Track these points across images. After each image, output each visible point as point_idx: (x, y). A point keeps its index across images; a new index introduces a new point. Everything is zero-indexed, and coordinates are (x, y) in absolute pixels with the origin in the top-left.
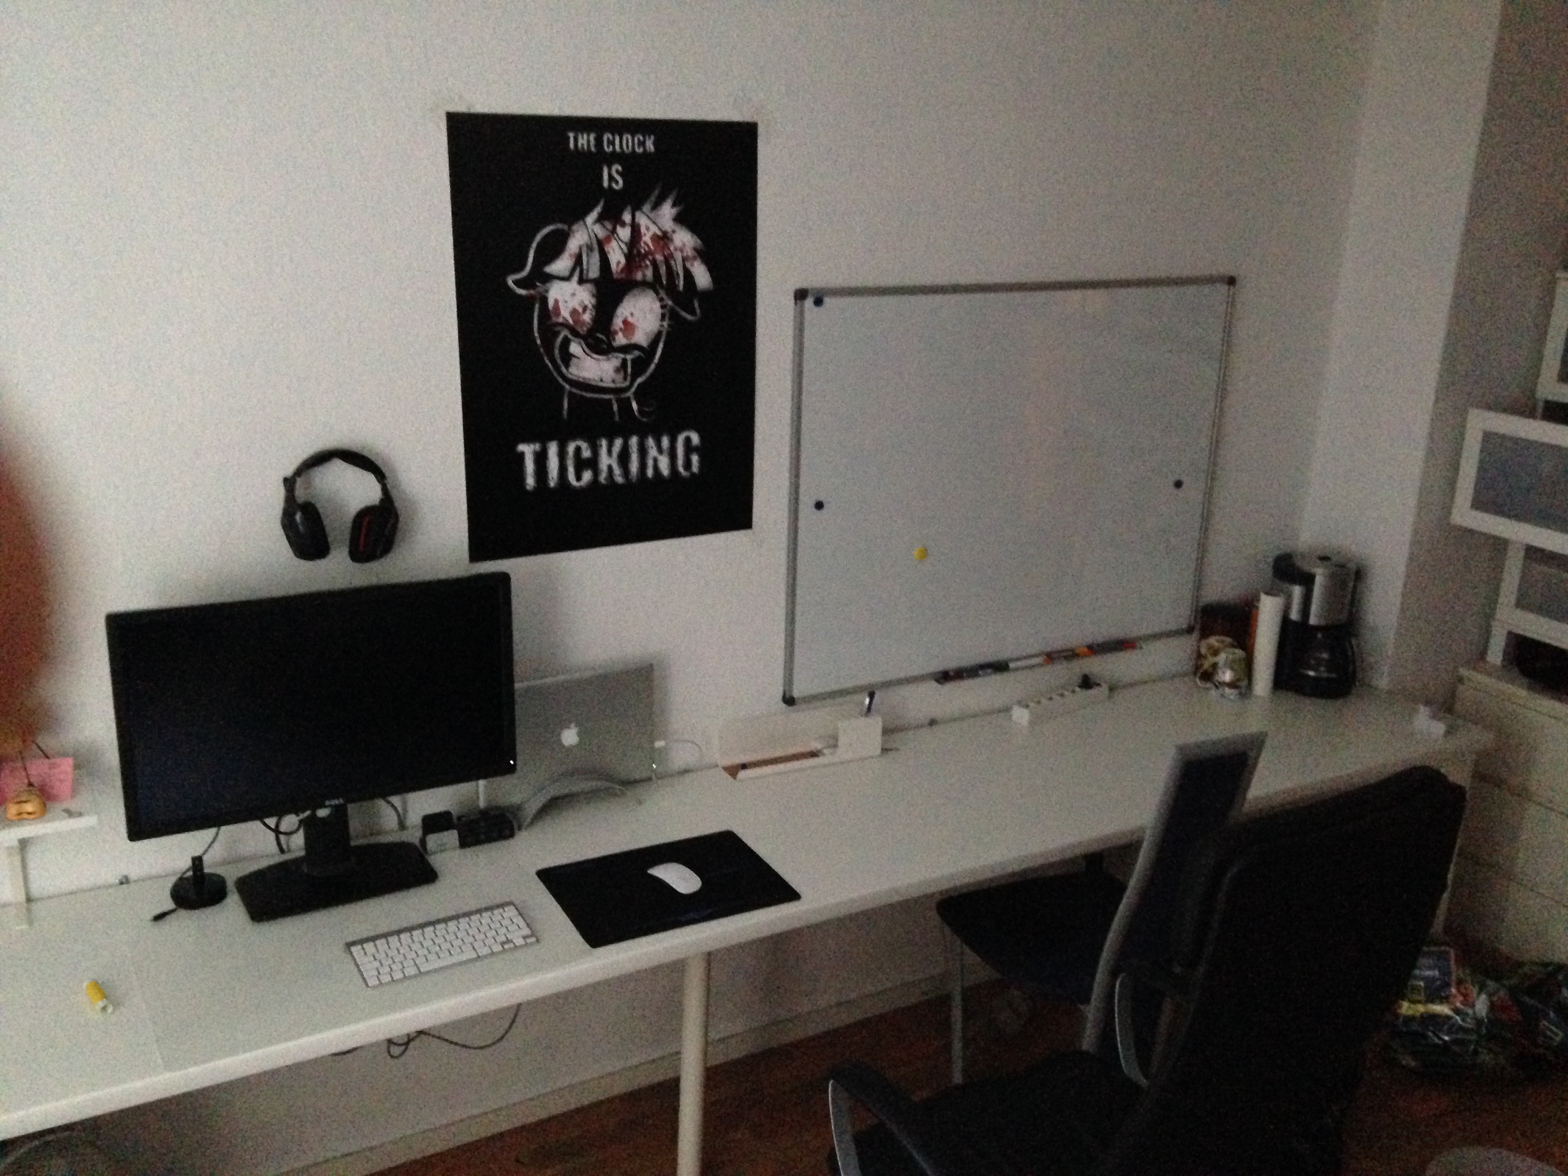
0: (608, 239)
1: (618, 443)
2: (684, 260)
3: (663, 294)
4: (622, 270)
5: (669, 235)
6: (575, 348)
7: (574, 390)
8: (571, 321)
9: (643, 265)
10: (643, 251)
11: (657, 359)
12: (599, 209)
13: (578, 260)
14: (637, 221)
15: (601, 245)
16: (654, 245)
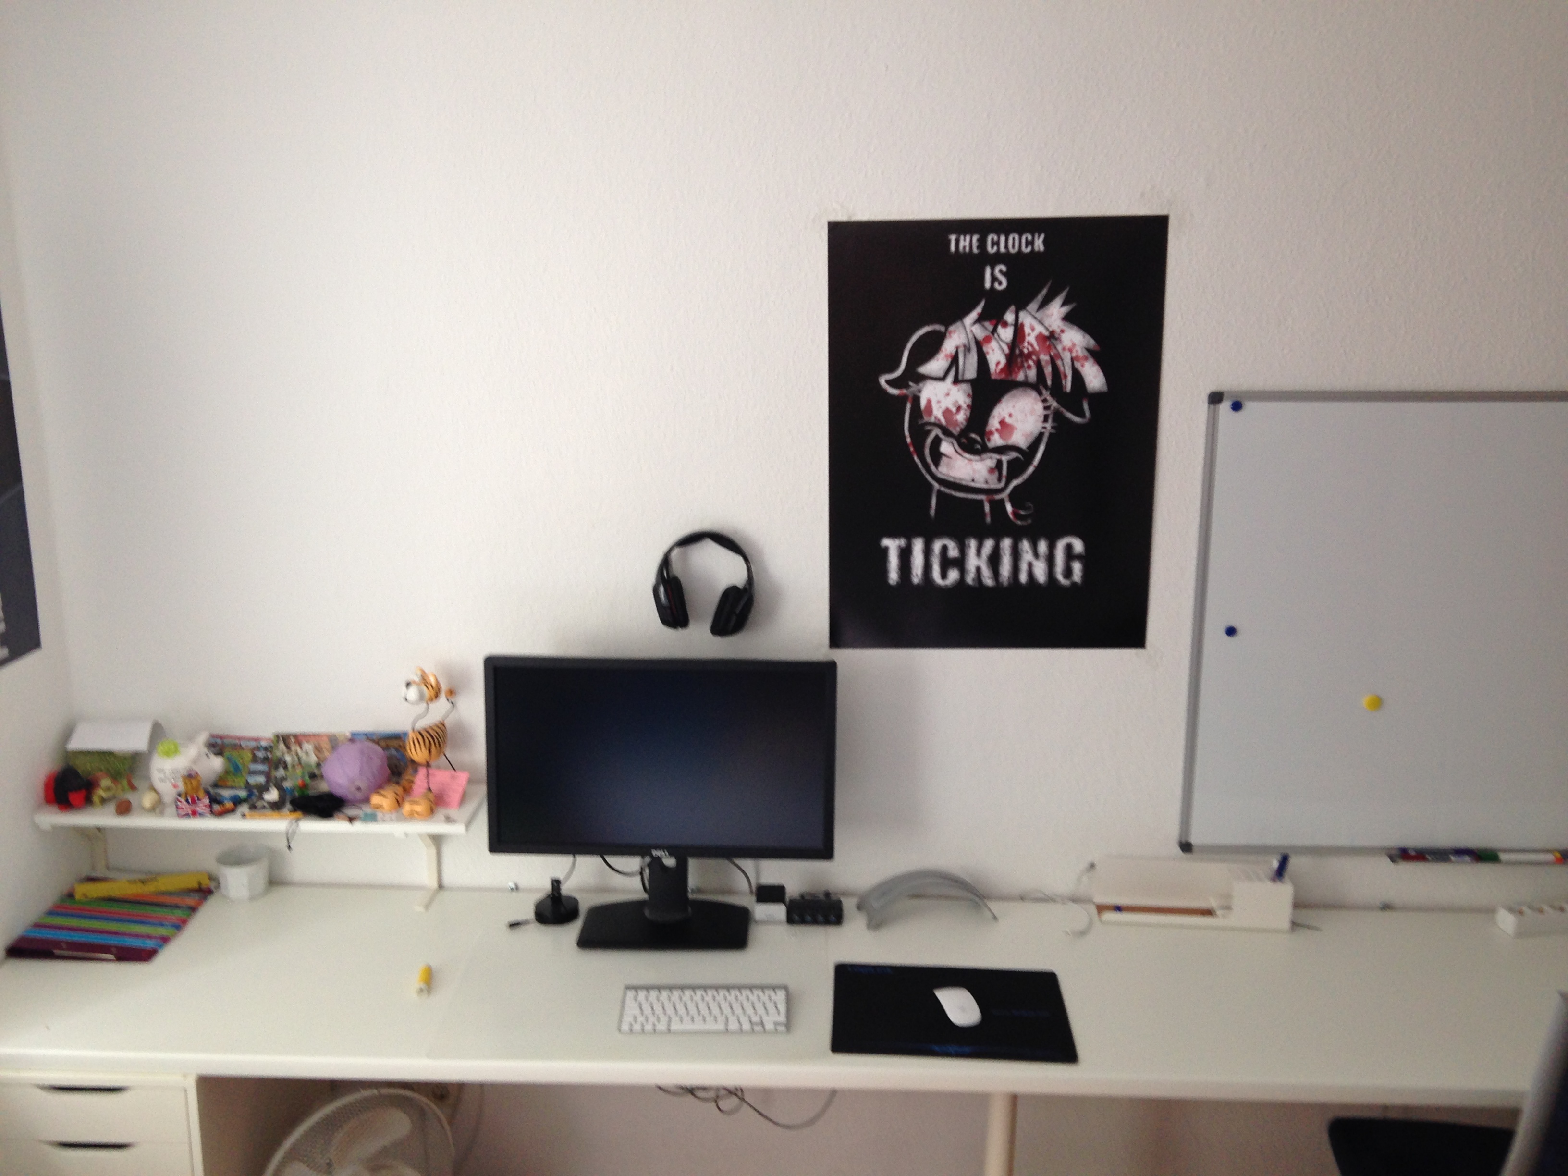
0: (988, 340)
1: (989, 544)
2: (1072, 360)
3: (1046, 394)
4: (1002, 371)
5: (1057, 336)
6: (946, 447)
7: (943, 489)
8: (943, 421)
9: (1026, 365)
10: (1026, 351)
11: (1036, 461)
12: (979, 309)
13: (955, 360)
14: (1020, 320)
15: (979, 345)
16: (1038, 345)
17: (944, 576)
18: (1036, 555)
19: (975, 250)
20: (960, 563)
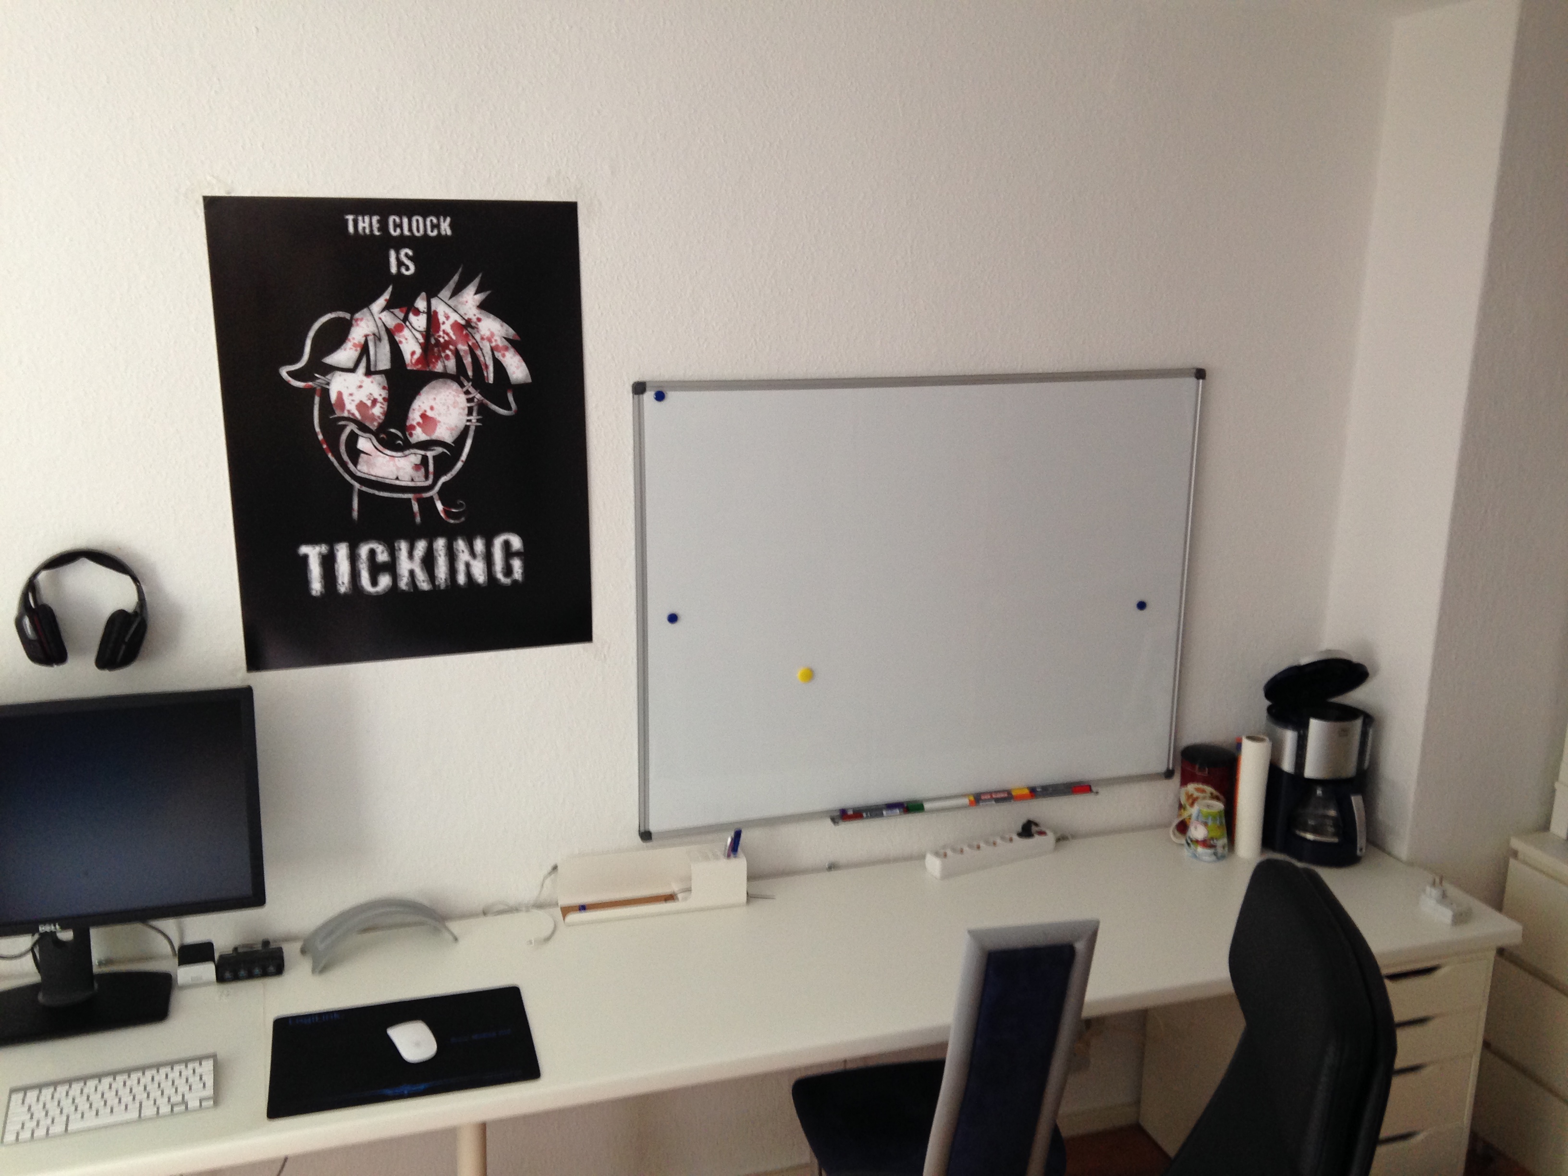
0: (399, 328)
1: (421, 546)
2: (492, 349)
3: (468, 386)
4: (418, 361)
6: (364, 444)
7: (364, 489)
9: (443, 355)
10: (442, 340)
14: (433, 308)
15: (390, 333)
16: (454, 334)
17: (374, 583)
18: (473, 554)
19: (377, 233)
20: (391, 567)
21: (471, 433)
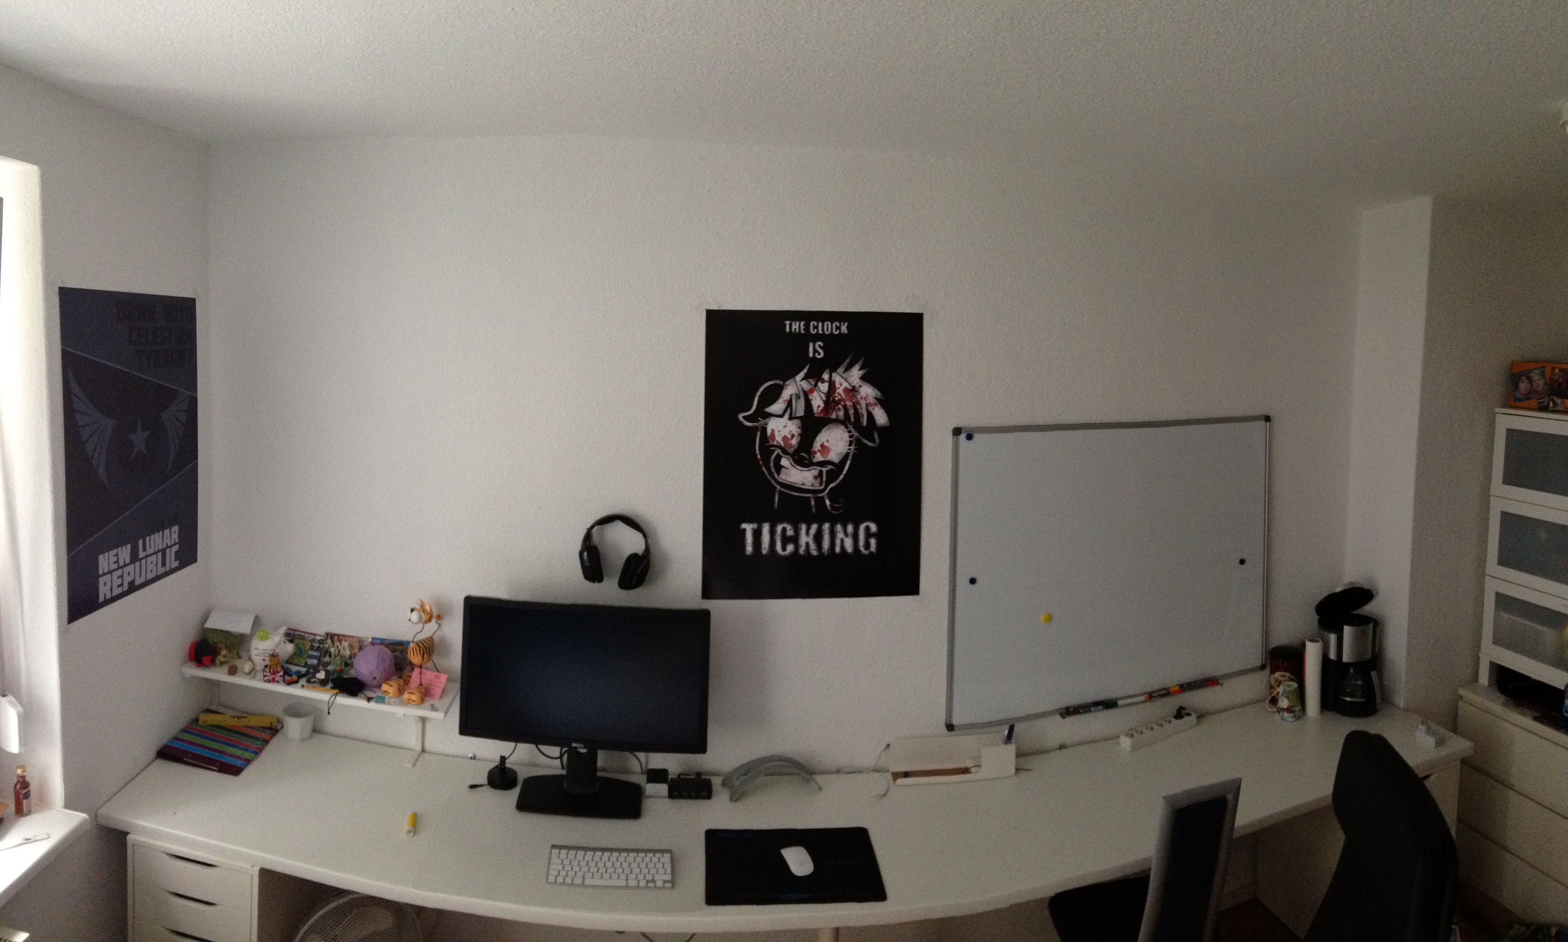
0: (812, 391)
1: (814, 527)
2: (867, 405)
3: (851, 427)
4: (822, 411)
5: (856, 389)
6: (785, 462)
7: (782, 489)
8: (782, 444)
9: (837, 408)
10: (837, 399)
11: (845, 472)
12: (805, 371)
13: (789, 404)
14: (833, 379)
15: (806, 394)
16: (845, 395)
17: (784, 549)
18: (846, 534)
19: (803, 332)
20: (795, 540)
21: (850, 457)
